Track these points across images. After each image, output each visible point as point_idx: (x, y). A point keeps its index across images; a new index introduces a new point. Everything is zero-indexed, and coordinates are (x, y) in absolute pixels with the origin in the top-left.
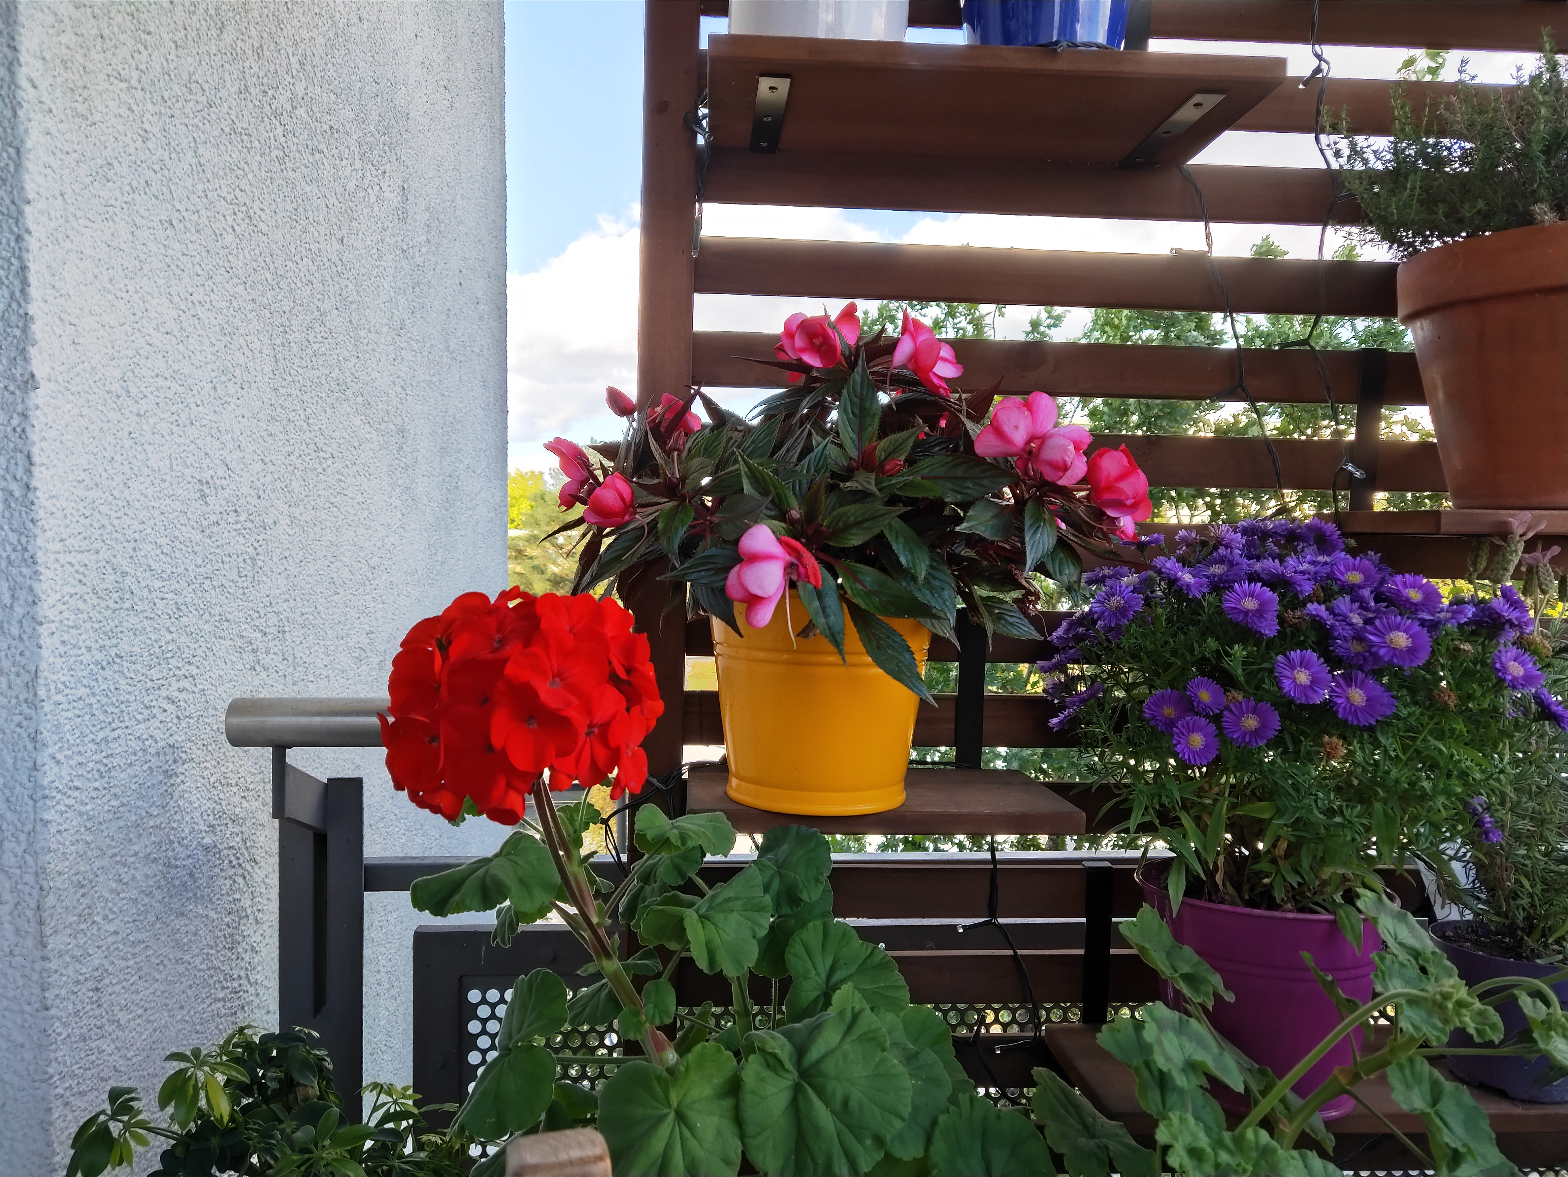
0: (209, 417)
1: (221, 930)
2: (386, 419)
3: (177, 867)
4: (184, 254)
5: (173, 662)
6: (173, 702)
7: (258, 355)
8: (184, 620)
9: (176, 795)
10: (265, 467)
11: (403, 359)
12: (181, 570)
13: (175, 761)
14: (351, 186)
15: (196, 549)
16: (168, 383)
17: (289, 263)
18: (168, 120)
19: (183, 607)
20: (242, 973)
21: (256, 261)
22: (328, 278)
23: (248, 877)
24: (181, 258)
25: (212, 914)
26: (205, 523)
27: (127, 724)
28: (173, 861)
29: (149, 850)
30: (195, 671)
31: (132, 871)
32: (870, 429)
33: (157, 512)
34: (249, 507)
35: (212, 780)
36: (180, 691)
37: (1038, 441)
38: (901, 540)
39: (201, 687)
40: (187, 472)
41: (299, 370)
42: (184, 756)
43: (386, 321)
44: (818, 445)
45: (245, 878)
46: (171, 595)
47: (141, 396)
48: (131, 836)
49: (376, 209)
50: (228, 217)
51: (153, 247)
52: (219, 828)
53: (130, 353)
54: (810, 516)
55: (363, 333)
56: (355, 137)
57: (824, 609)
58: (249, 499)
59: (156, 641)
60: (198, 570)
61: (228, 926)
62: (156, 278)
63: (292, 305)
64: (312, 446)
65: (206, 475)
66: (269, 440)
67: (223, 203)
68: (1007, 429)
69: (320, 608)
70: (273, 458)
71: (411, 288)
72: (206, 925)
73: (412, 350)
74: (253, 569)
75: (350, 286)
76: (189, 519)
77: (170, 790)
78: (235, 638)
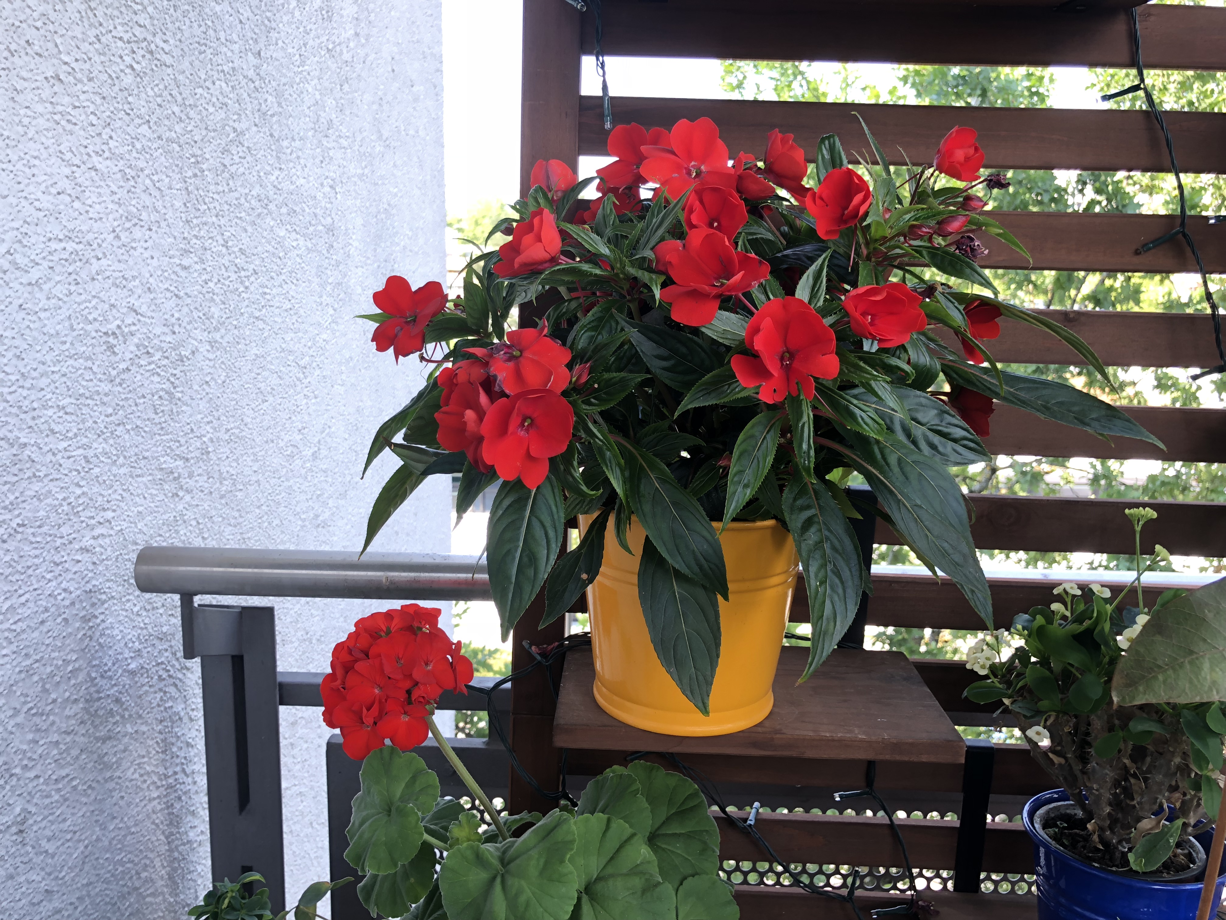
0: (111, 268)
1: (152, 739)
2: (313, 222)
3: (101, 698)
4: (75, 107)
5: (85, 514)
6: (88, 551)
7: (166, 191)
8: (97, 470)
9: (97, 634)
10: (180, 302)
11: (331, 159)
13: (93, 605)
15: (105, 399)
16: (63, 245)
17: (199, 91)
19: (93, 459)
20: (178, 769)
21: (161, 96)
22: (245, 95)
23: (179, 684)
24: (73, 112)
25: (144, 728)
26: (114, 372)
27: (36, 586)
28: (96, 695)
29: (68, 694)
30: (109, 515)
31: (51, 718)
33: (57, 376)
34: (163, 345)
35: (136, 609)
36: (94, 538)
39: (119, 528)
40: (89, 327)
41: (215, 196)
42: (104, 597)
43: (311, 125)
45: (176, 685)
46: (81, 451)
47: (30, 265)
48: (48, 686)
50: (126, 58)
51: (38, 108)
52: (145, 651)
55: (285, 143)
58: (163, 338)
59: (64, 499)
60: (107, 419)
61: (160, 733)
62: (43, 139)
63: (204, 132)
64: (232, 268)
65: (113, 326)
66: (183, 274)
67: (120, 43)
69: (249, 420)
70: (188, 291)
71: (338, 87)
72: (136, 740)
73: (341, 148)
74: (171, 403)
75: (270, 98)
76: (94, 373)
77: (90, 633)
78: (156, 472)
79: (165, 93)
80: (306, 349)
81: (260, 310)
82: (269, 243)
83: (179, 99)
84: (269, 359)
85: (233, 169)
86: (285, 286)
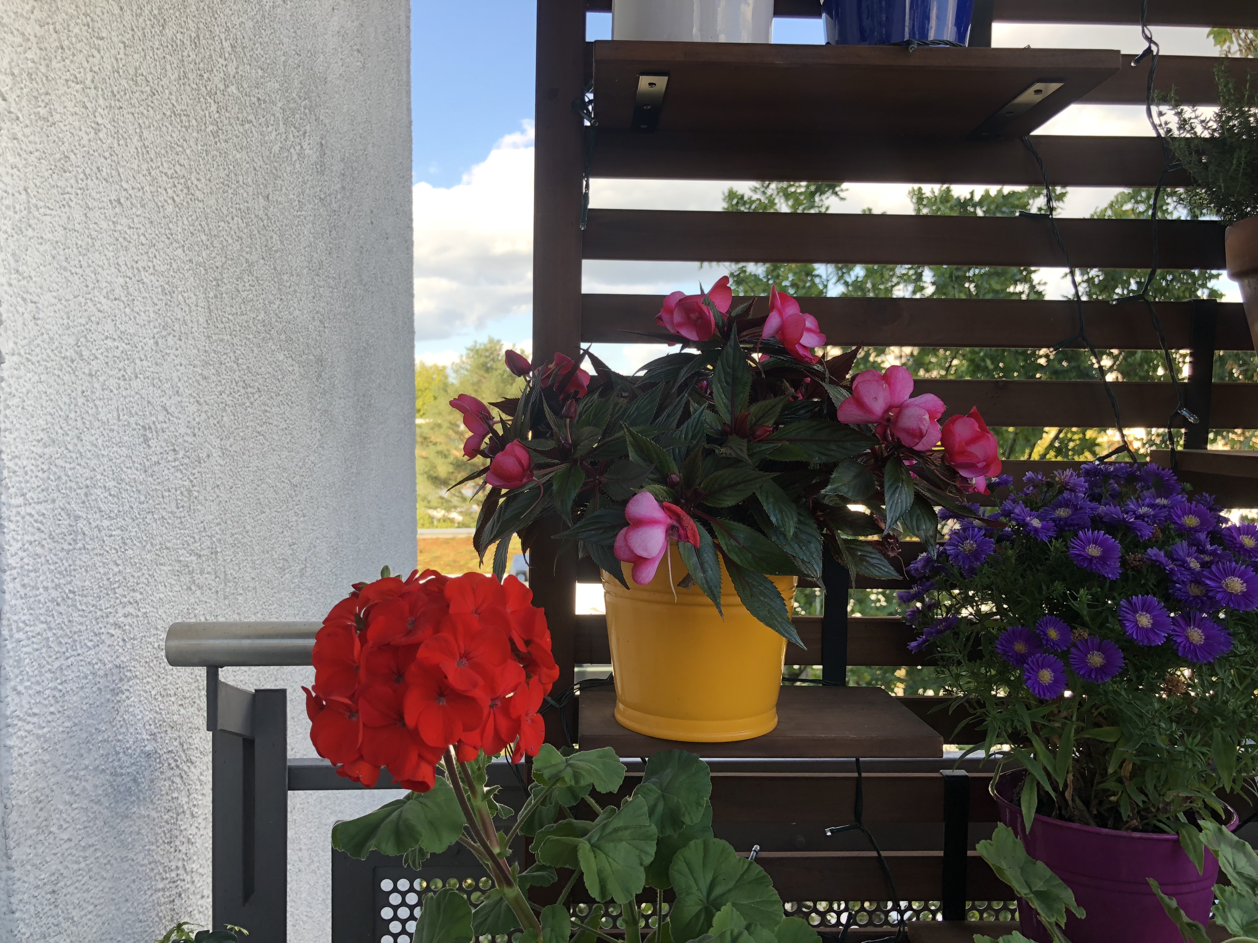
0: (151, 369)
1: (160, 827)
2: (306, 352)
3: (122, 775)
4: (130, 228)
5: (119, 591)
6: (120, 627)
7: (193, 308)
8: (130, 552)
9: (122, 709)
10: (199, 407)
11: (321, 296)
12: (126, 508)
13: (121, 680)
14: (276, 148)
15: (140, 487)
16: (116, 344)
17: (222, 224)
18: (117, 111)
19: (128, 541)
20: (180, 864)
21: (193, 225)
22: (256, 232)
23: (185, 776)
24: (128, 232)
25: (154, 814)
26: (147, 464)
27: (80, 651)
28: (119, 770)
29: (97, 762)
30: (138, 596)
31: (83, 783)
32: (742, 395)
33: (106, 459)
34: (186, 445)
35: (153, 693)
36: (125, 616)
37: (897, 410)
38: (771, 500)
39: (144, 610)
40: (132, 420)
42: (129, 674)
43: (306, 264)
44: (695, 411)
45: (182, 777)
46: (118, 532)
47: (92, 358)
48: (82, 751)
49: (298, 166)
50: (169, 190)
51: (104, 225)
52: (159, 736)
53: (83, 321)
54: (688, 480)
55: (285, 277)
56: (279, 105)
57: (702, 565)
58: (186, 438)
59: (105, 574)
60: (141, 506)
61: (167, 822)
62: (106, 252)
63: (224, 260)
64: (241, 384)
65: (149, 421)
66: (204, 383)
67: (165, 178)
68: (868, 400)
69: (249, 528)
70: (207, 398)
71: (328, 232)
72: (147, 824)
73: (329, 287)
74: (189, 500)
75: (275, 236)
76: (134, 462)
77: (116, 706)
78: (174, 563)
79: (197, 223)
80: (297, 469)
81: (261, 426)
82: (270, 365)
83: (207, 229)
84: (267, 473)
85: (244, 294)
86: (282, 407)
